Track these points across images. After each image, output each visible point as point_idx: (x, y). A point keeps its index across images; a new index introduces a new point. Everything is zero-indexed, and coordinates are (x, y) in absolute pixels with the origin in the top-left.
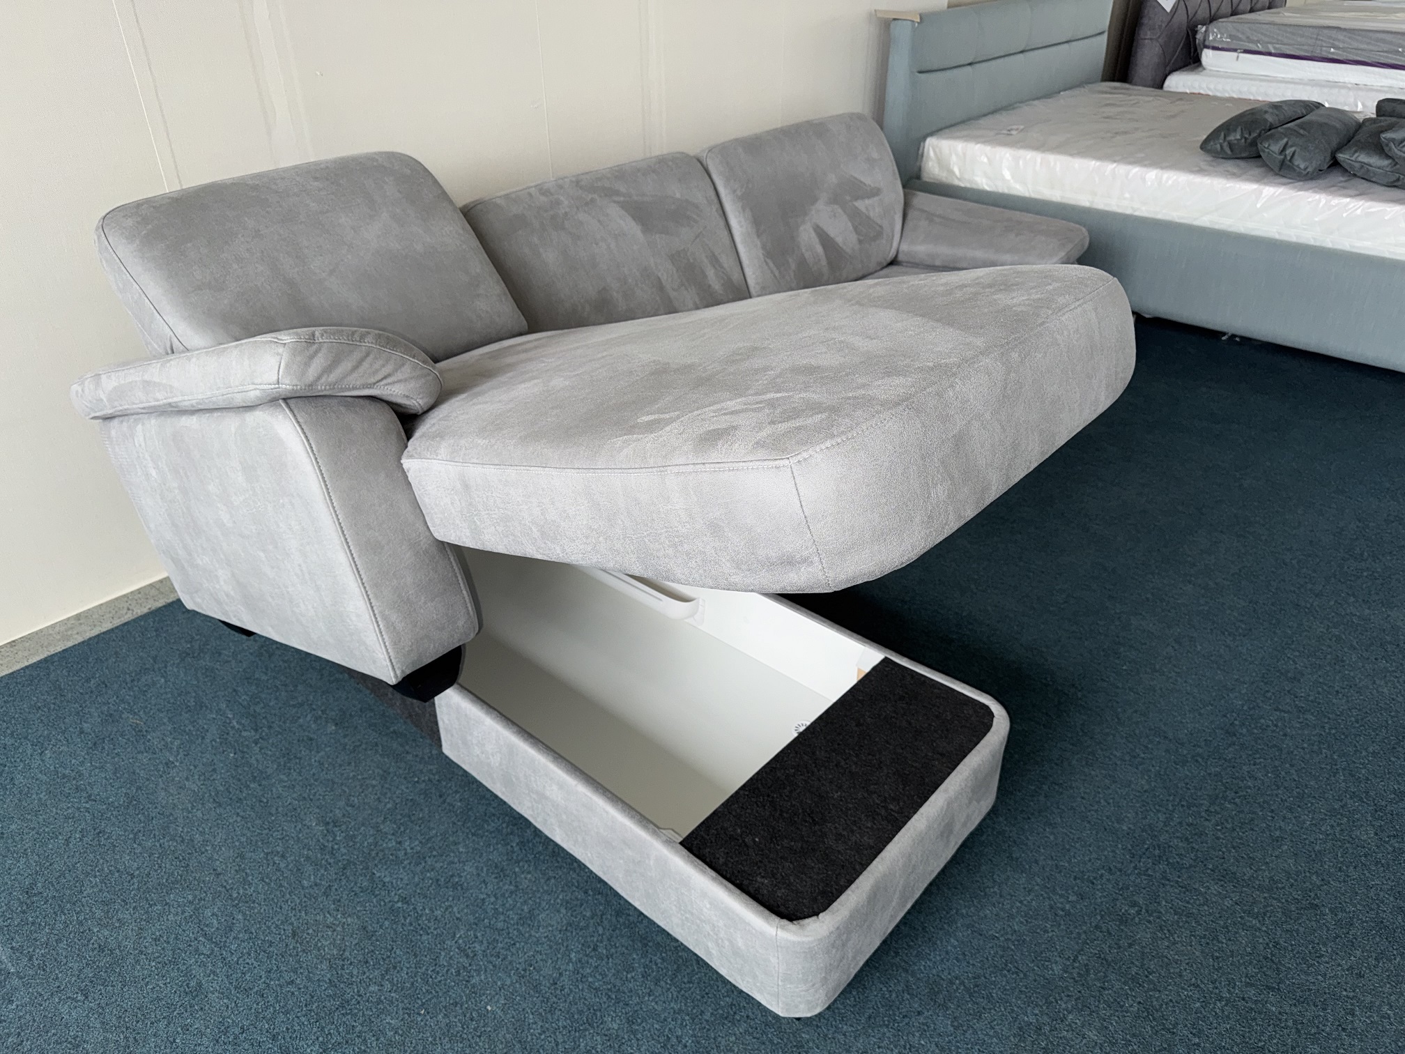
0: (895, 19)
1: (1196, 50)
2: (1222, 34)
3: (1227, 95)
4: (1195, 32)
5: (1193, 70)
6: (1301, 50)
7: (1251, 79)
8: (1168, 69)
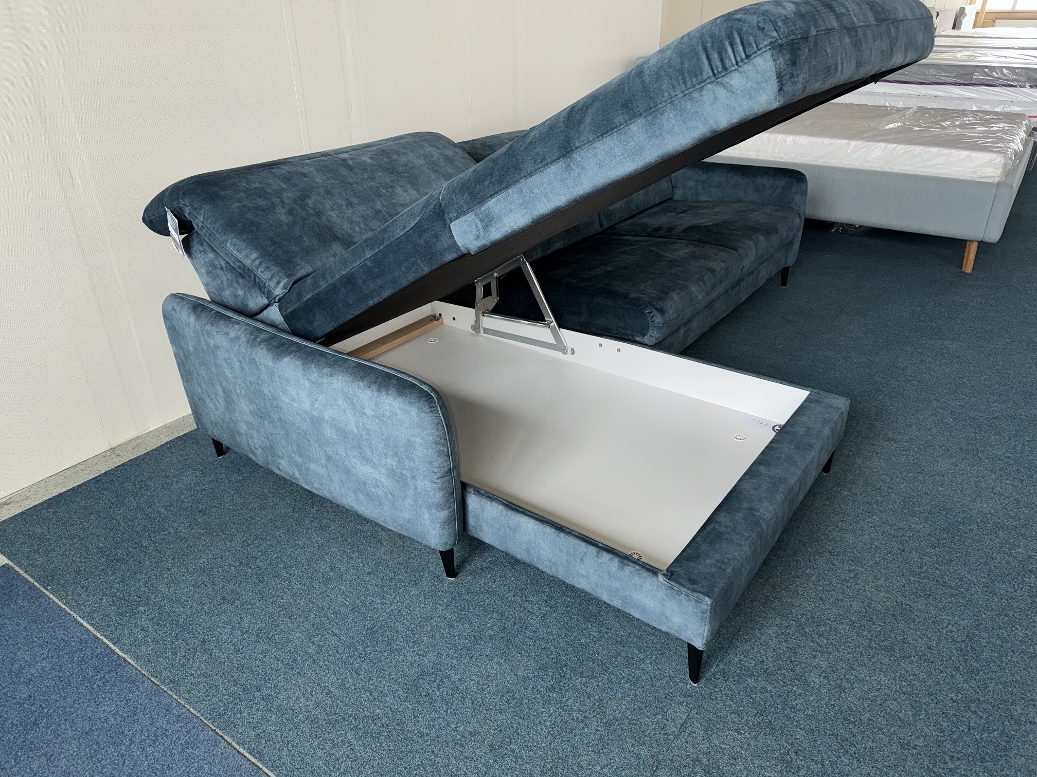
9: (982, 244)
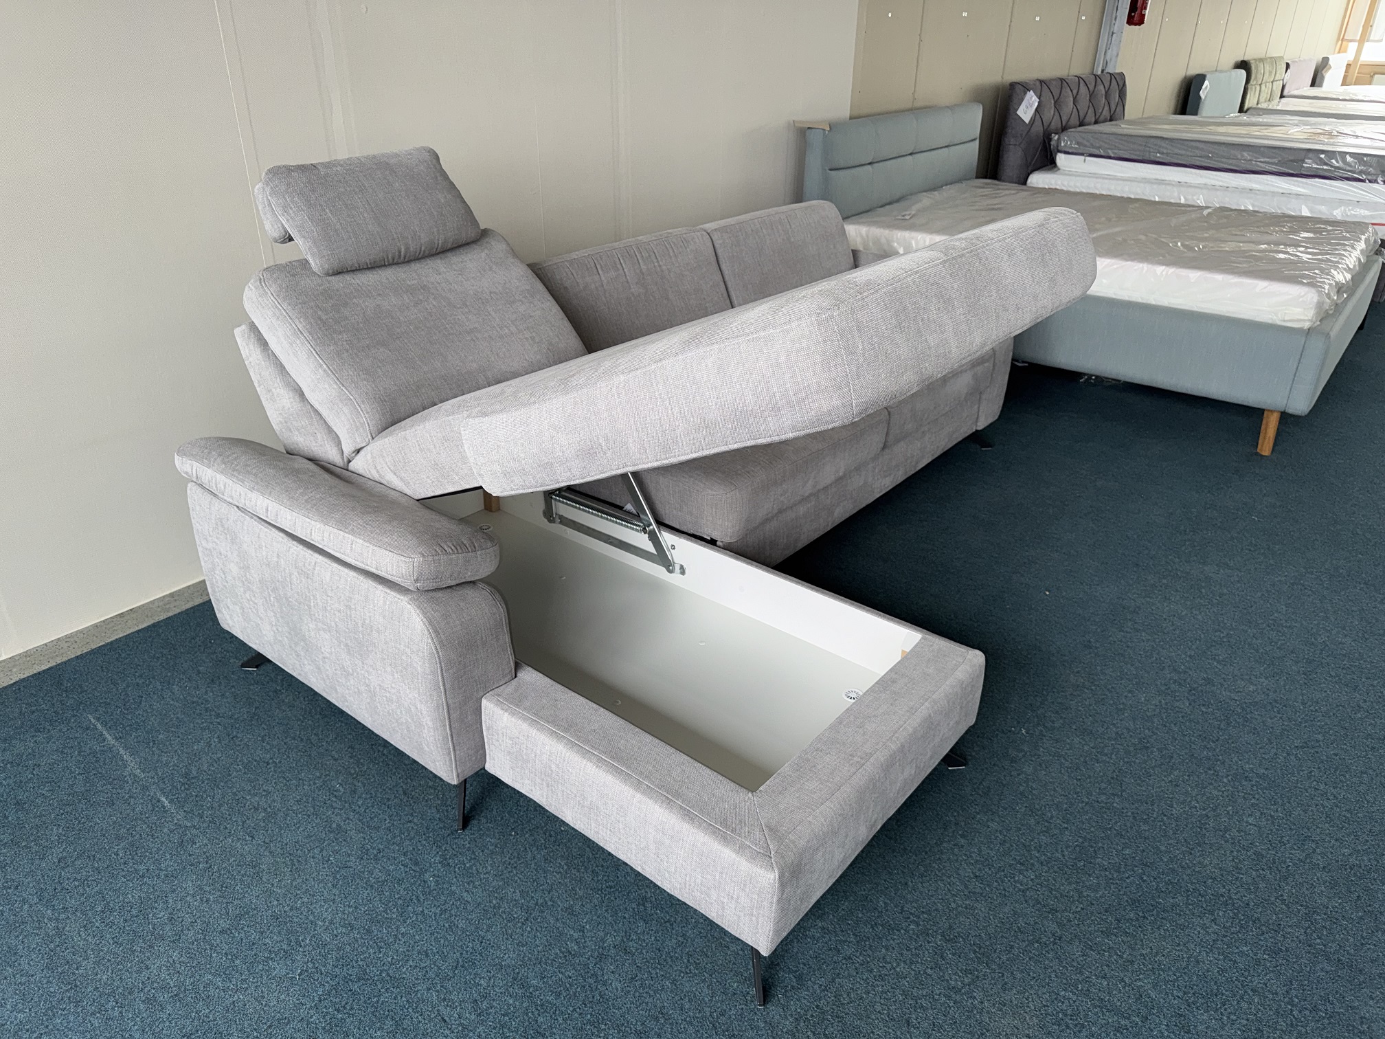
0: (809, 128)
1: (1051, 155)
2: (1071, 142)
3: (1078, 190)
4: (1050, 140)
5: (1050, 170)
6: (1133, 154)
7: (1097, 178)
8: (1030, 169)
9: (1285, 417)
